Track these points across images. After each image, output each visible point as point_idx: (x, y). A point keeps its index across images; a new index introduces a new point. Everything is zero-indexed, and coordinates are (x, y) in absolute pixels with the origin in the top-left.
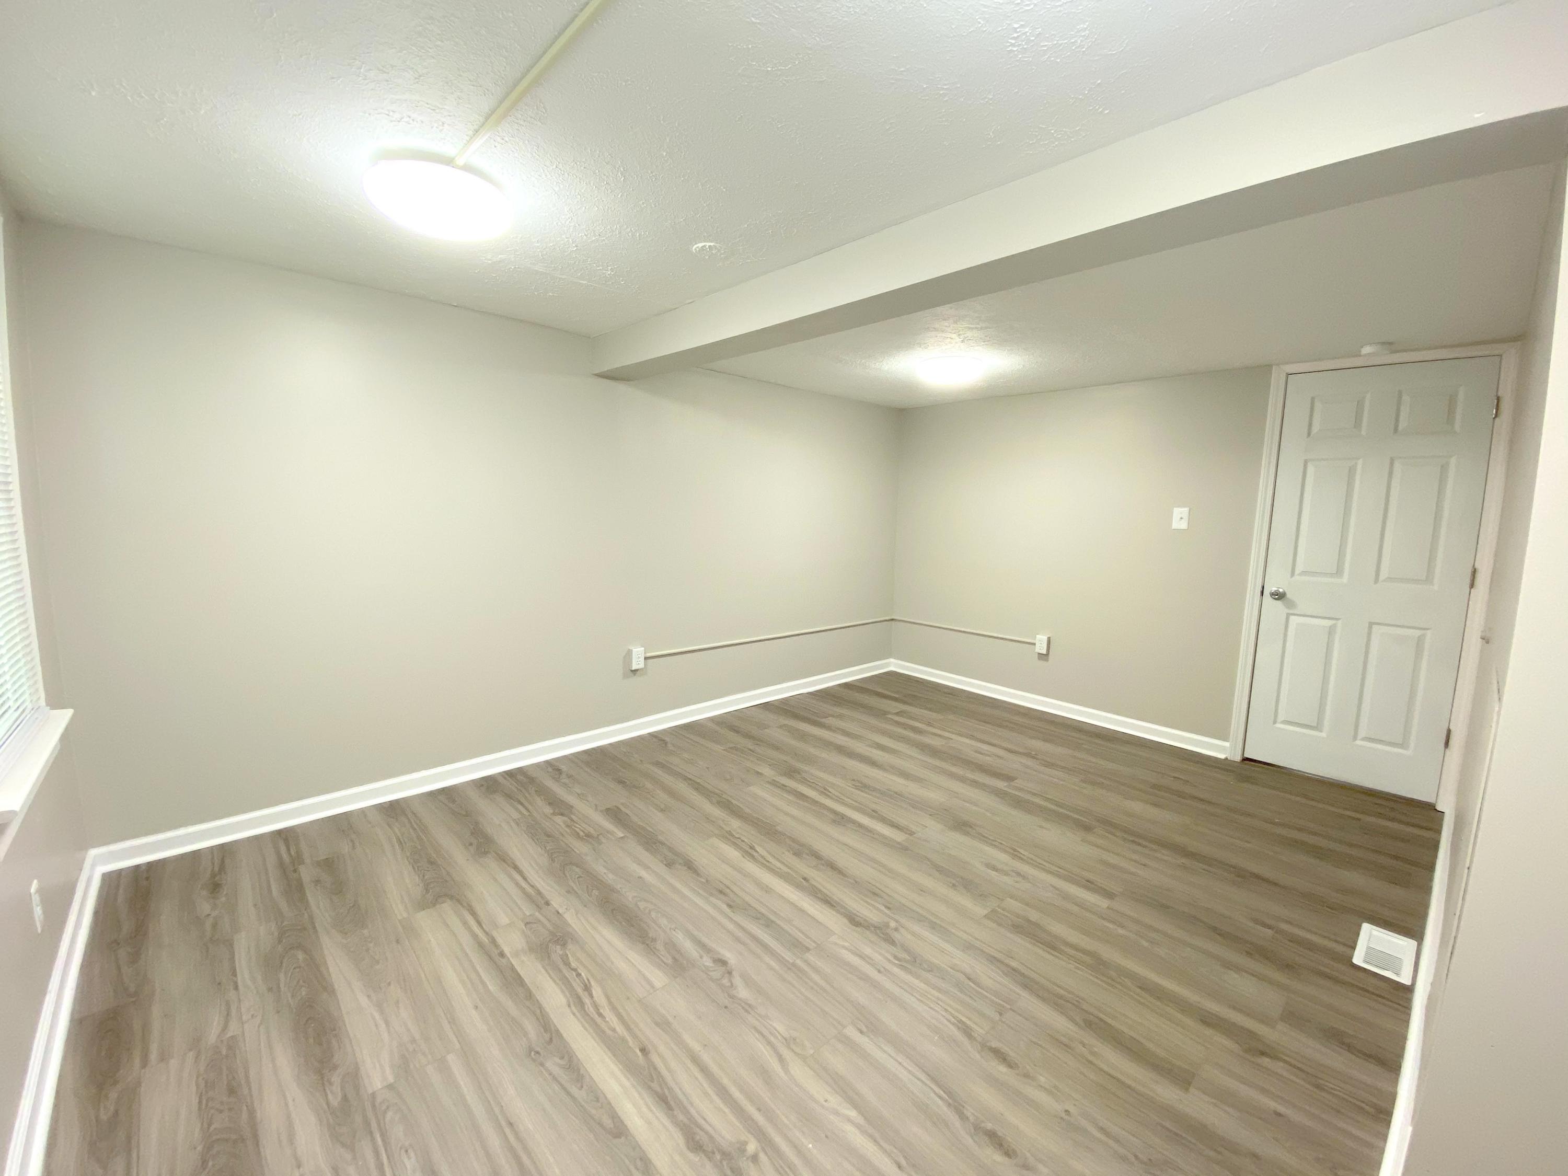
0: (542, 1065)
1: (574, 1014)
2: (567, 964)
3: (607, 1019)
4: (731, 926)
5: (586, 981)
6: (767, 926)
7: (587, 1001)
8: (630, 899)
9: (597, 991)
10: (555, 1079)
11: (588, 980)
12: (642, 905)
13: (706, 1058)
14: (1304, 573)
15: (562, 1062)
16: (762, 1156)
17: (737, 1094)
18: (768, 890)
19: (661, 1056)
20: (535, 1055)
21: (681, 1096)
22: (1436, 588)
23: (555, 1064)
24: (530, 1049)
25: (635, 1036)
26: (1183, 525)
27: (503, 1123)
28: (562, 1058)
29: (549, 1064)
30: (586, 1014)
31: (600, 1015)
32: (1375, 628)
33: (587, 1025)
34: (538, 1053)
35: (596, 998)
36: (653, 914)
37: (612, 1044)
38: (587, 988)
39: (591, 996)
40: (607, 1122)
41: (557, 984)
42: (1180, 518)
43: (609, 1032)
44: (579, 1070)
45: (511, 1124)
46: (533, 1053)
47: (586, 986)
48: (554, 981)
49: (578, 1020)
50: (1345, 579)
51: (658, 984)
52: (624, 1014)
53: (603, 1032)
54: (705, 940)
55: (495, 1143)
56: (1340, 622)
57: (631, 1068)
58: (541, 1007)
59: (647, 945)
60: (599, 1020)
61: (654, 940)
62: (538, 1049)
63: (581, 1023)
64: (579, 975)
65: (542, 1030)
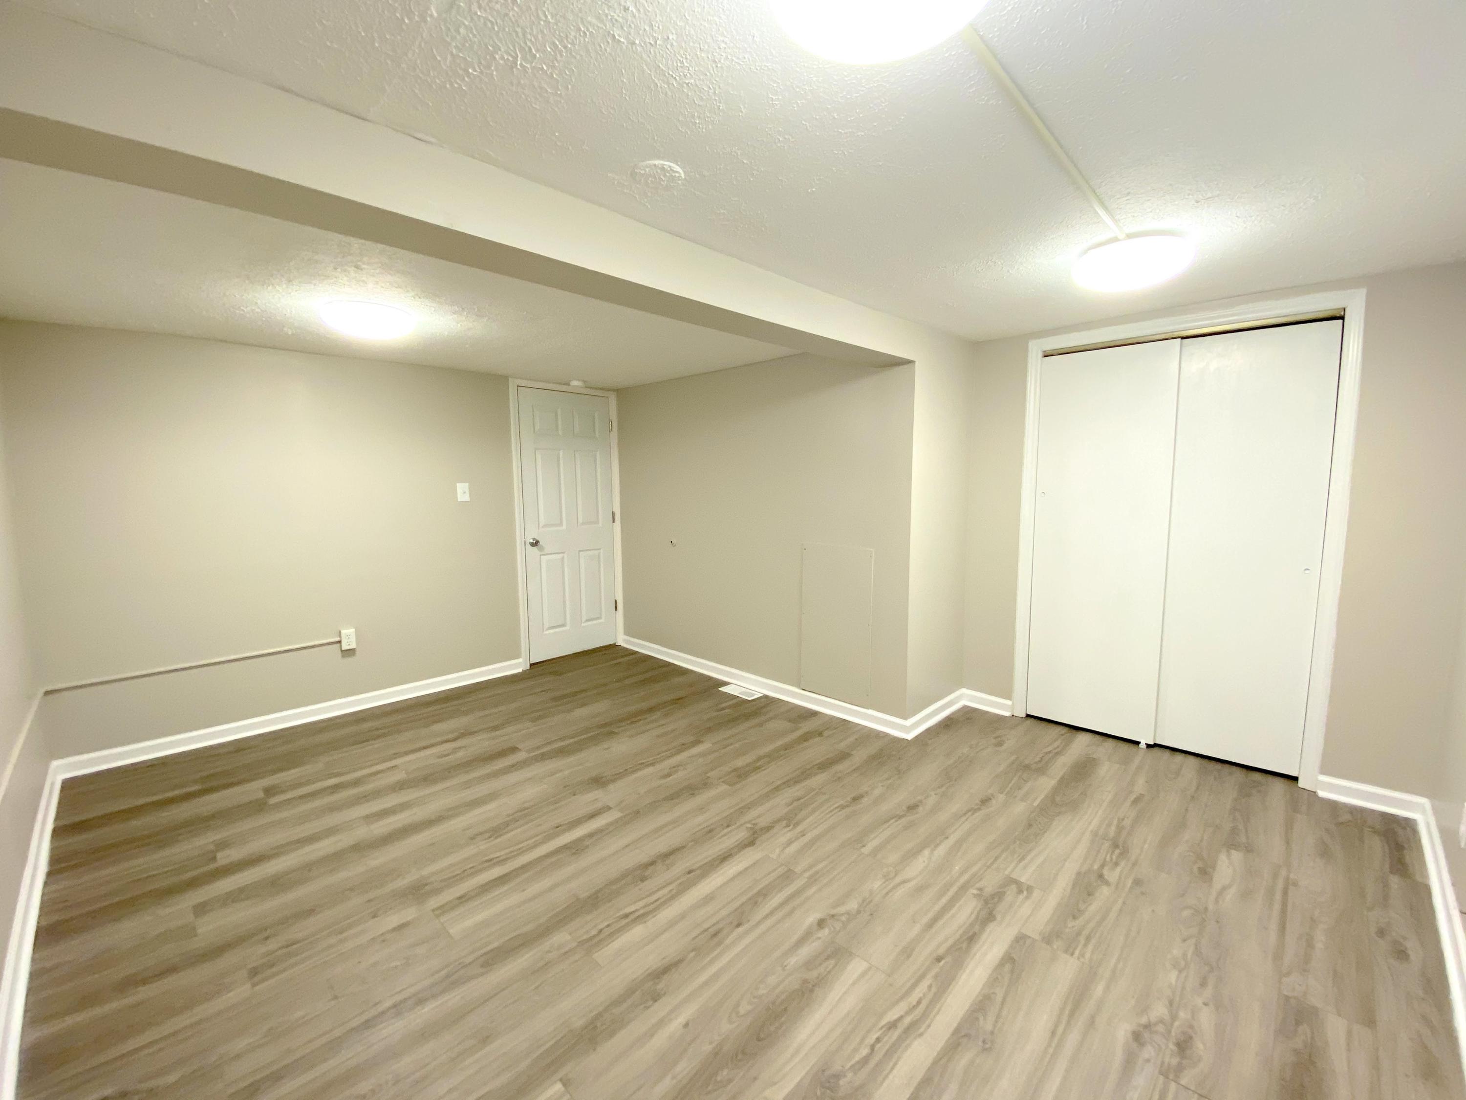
0: (992, 1033)
1: (929, 1026)
2: (866, 1060)
3: (921, 995)
4: (769, 922)
5: (884, 1029)
6: (765, 895)
7: (907, 1020)
8: (734, 1025)
9: (892, 1015)
10: (998, 1016)
11: (881, 1028)
12: (744, 1008)
13: (925, 920)
14: (545, 526)
15: (981, 1019)
16: (978, 885)
17: (944, 900)
18: (709, 899)
19: (939, 946)
20: (987, 1044)
21: (960, 932)
22: (600, 525)
23: (987, 1024)
24: (984, 1050)
25: (928, 969)
26: (467, 498)
27: (1056, 1041)
28: (977, 1019)
29: (989, 1027)
30: (925, 1015)
31: (919, 1002)
32: (581, 553)
33: (936, 1010)
34: (984, 1042)
35: (902, 1013)
36: (762, 992)
37: (944, 984)
38: (893, 1025)
39: (901, 1018)
40: (1008, 967)
41: (899, 1058)
42: (463, 492)
43: (934, 989)
44: (981, 1001)
45: (1053, 1033)
46: (987, 1046)
47: (890, 1028)
48: (895, 1064)
49: (932, 1020)
50: (564, 527)
51: (864, 965)
52: (909, 984)
53: (935, 994)
54: (795, 938)
55: (1073, 1038)
56: (565, 555)
57: (958, 965)
58: (935, 1062)
59: (813, 986)
60: (925, 1003)
61: (805, 981)
62: (980, 1043)
63: (935, 1017)
64: (878, 1040)
65: (960, 1048)
